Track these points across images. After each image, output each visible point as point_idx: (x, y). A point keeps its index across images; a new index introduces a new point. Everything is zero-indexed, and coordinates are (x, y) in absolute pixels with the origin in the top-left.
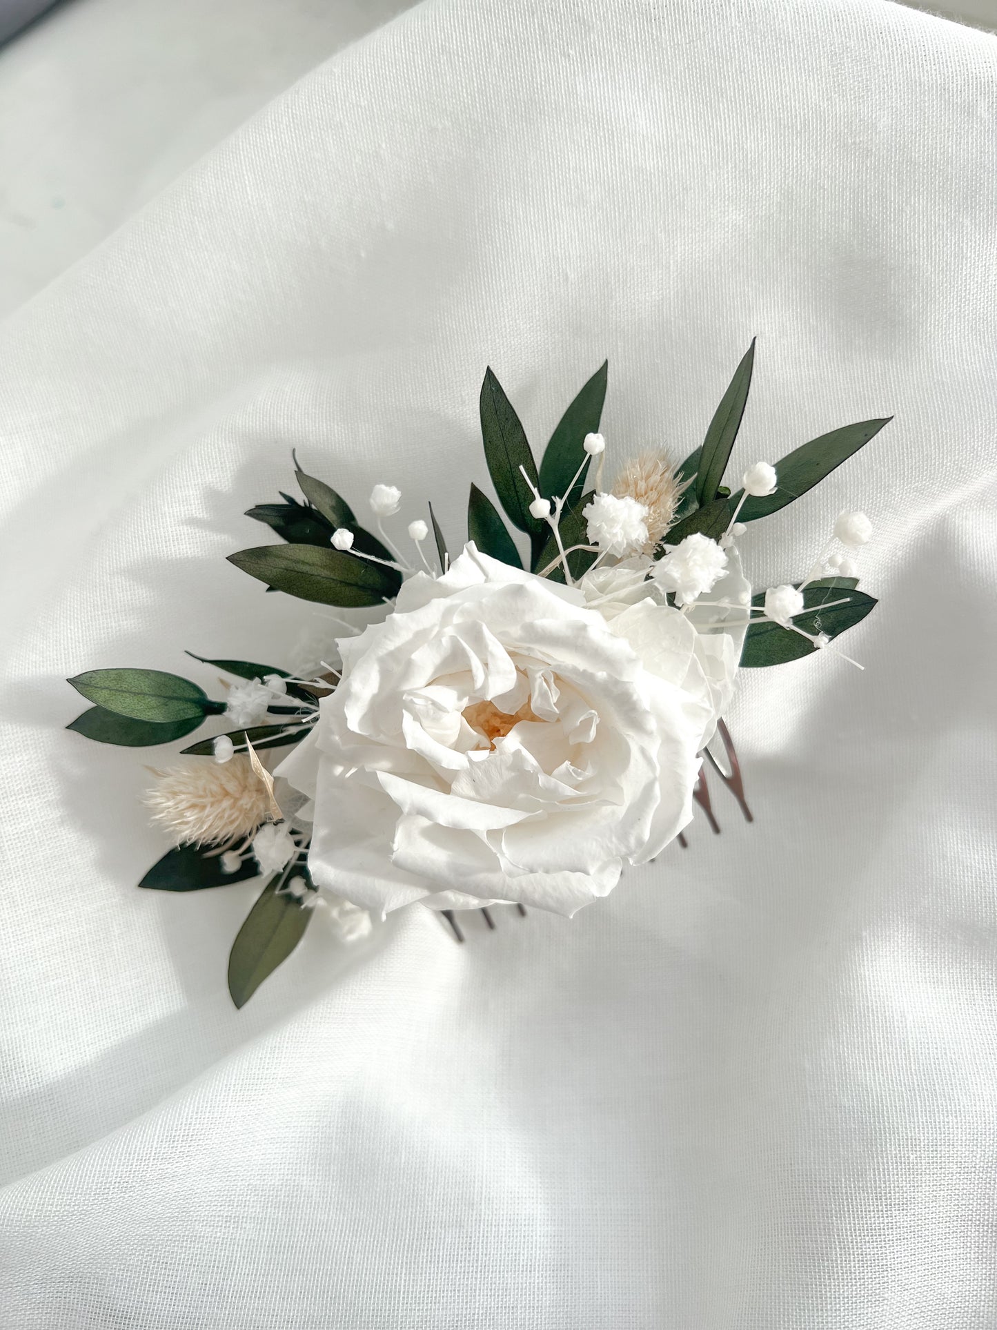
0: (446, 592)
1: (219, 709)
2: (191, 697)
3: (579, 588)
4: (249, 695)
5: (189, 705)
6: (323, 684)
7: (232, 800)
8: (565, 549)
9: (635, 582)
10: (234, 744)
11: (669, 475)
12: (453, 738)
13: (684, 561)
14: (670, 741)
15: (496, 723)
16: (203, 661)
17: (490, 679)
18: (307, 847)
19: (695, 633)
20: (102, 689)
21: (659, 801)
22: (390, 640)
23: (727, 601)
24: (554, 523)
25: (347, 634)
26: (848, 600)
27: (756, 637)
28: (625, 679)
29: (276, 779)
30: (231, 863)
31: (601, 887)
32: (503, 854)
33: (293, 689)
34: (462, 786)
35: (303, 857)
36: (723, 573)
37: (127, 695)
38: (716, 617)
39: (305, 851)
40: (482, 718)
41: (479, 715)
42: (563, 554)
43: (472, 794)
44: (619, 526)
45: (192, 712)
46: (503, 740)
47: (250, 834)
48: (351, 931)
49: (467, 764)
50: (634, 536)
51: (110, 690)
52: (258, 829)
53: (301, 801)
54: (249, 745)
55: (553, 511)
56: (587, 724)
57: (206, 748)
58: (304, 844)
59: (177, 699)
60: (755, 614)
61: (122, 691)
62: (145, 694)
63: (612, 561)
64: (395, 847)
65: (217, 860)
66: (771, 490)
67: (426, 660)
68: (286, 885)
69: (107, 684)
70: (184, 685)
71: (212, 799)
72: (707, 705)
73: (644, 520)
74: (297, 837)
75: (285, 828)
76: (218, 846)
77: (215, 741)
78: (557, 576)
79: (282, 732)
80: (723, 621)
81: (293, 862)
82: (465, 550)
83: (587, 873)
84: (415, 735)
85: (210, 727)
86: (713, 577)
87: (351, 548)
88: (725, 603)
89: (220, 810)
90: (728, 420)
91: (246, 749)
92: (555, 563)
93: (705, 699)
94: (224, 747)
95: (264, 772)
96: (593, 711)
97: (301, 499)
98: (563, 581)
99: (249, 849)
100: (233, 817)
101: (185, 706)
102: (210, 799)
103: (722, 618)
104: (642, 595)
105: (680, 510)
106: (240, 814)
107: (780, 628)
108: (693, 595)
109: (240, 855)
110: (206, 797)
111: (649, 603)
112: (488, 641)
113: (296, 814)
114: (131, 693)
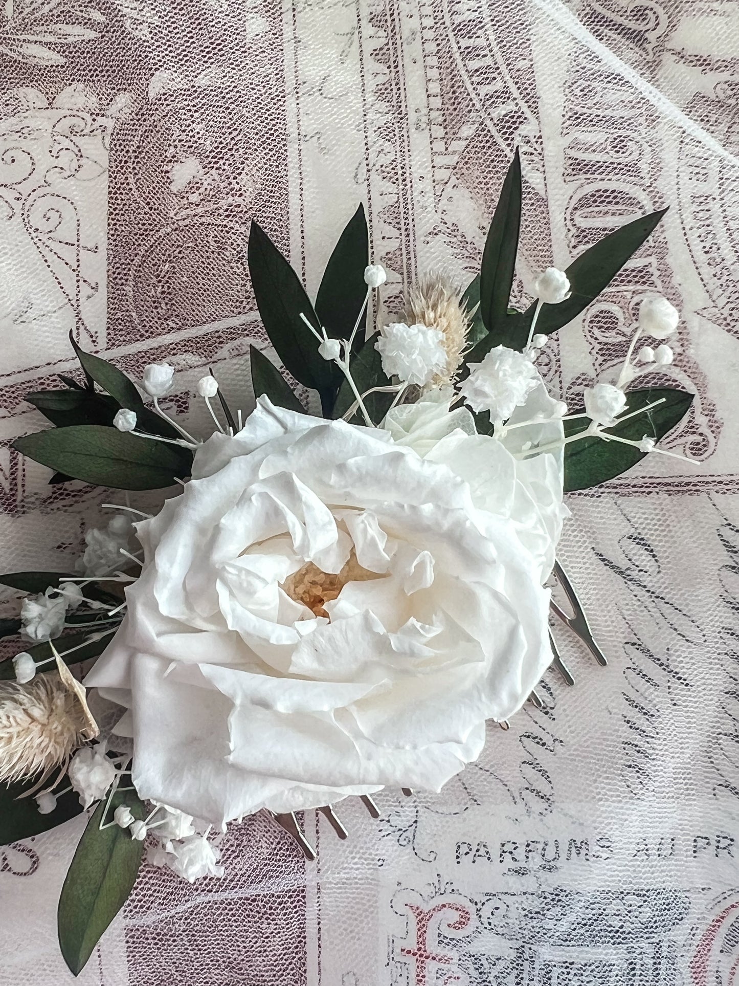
0: (245, 450)
1: (12, 627)
3: (383, 428)
4: (45, 606)
6: (124, 578)
7: (40, 727)
8: (361, 392)
9: (439, 415)
10: (36, 661)
12: (275, 614)
13: (494, 376)
15: (318, 591)
17: (311, 535)
18: (129, 768)
19: (514, 461)
22: (194, 509)
23: (541, 416)
24: (345, 366)
25: (140, 519)
26: (663, 399)
27: (574, 458)
28: (454, 506)
29: (88, 690)
30: (47, 804)
33: (91, 591)
35: (126, 781)
36: (534, 383)
38: (529, 444)
39: (128, 772)
40: (300, 590)
41: (296, 587)
42: (359, 399)
44: (417, 352)
46: (335, 604)
47: (64, 763)
48: (191, 862)
50: (434, 361)
52: (71, 758)
53: (114, 717)
54: (57, 657)
55: (342, 355)
56: (421, 566)
58: (125, 766)
60: (571, 427)
63: (414, 395)
64: (232, 745)
65: (32, 804)
66: (566, 295)
67: (238, 523)
68: (111, 817)
71: (19, 728)
72: (540, 531)
74: (117, 760)
75: (102, 748)
76: (30, 784)
77: (13, 660)
78: (357, 420)
79: (84, 641)
80: (537, 446)
81: (115, 788)
82: (258, 405)
86: (525, 389)
87: (135, 430)
88: (540, 419)
89: (28, 739)
92: (353, 410)
93: (538, 526)
94: (24, 667)
95: (75, 682)
96: (426, 552)
98: (363, 423)
99: (67, 781)
100: (43, 745)
102: (14, 729)
103: (536, 443)
104: (450, 428)
105: (471, 336)
106: (50, 741)
107: (598, 443)
108: (509, 409)
109: (54, 792)
110: (11, 726)
111: (460, 435)
112: (301, 492)
113: (113, 731)
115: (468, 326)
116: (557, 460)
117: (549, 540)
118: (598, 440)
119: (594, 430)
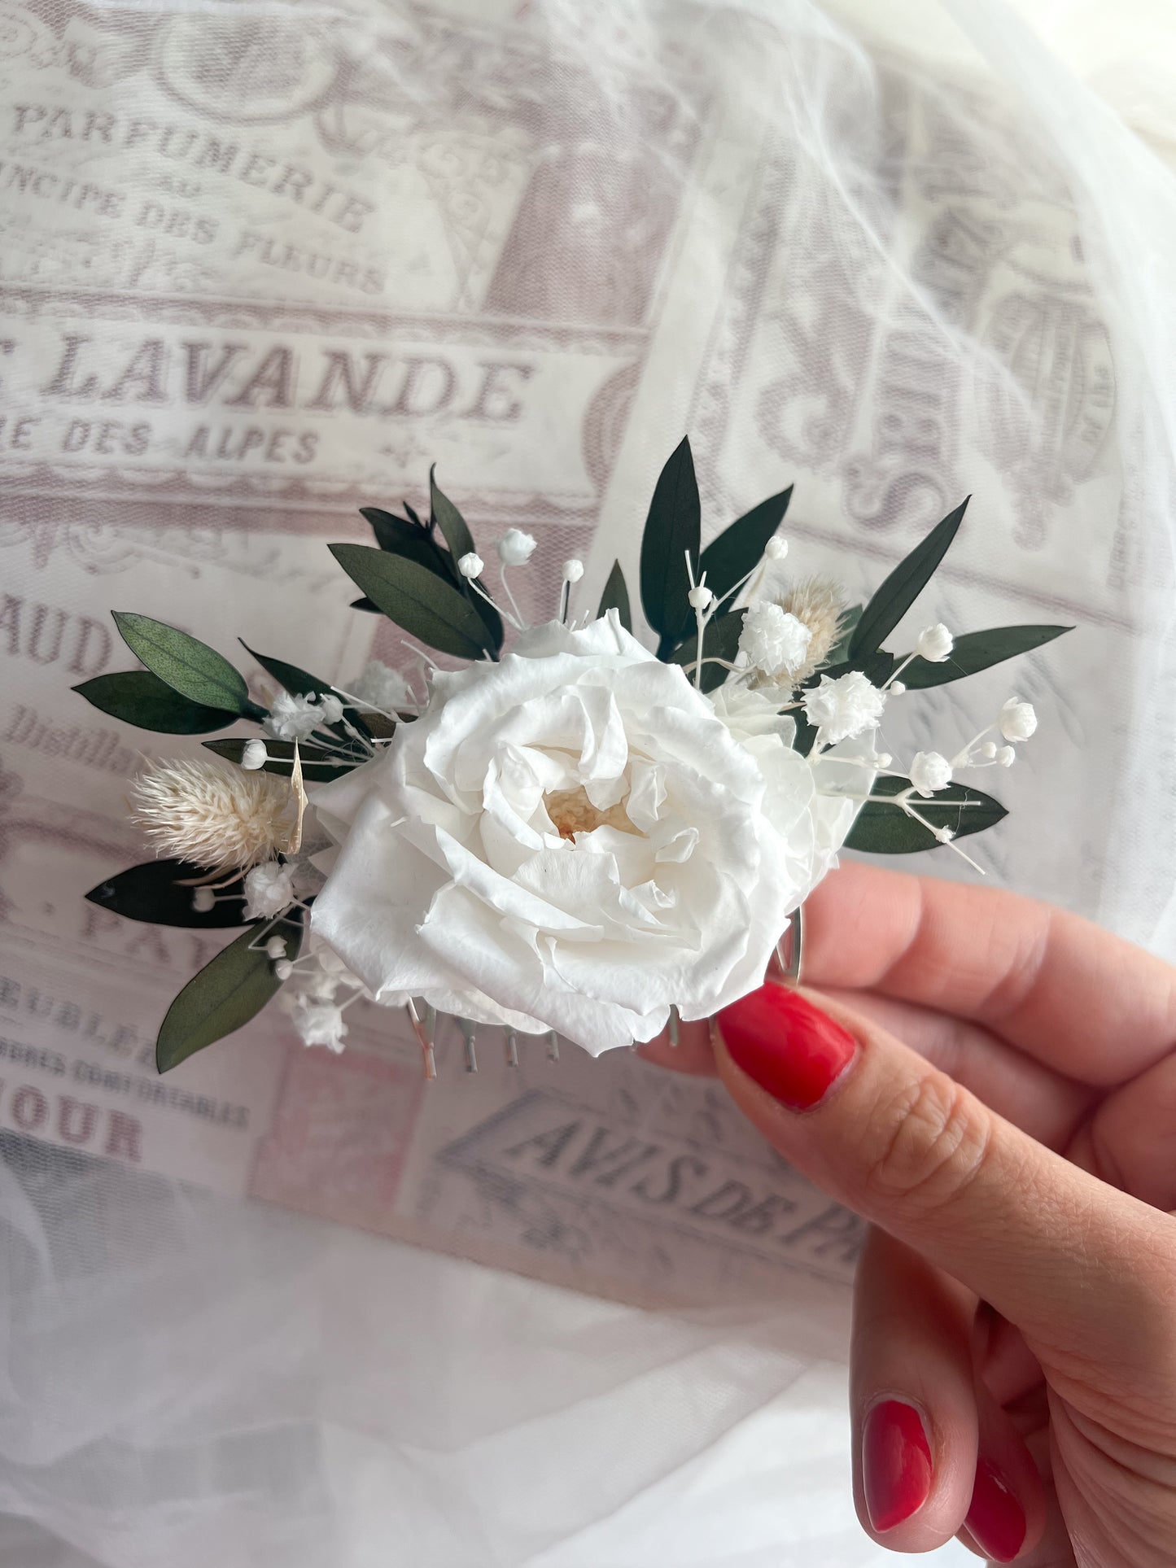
0: (576, 649)
1: (259, 715)
2: (232, 687)
3: (709, 698)
5: (228, 695)
7: (238, 820)
8: (704, 656)
9: (767, 712)
10: (269, 754)
11: (837, 613)
12: (529, 813)
13: (844, 696)
14: (767, 891)
16: (249, 650)
17: (600, 757)
19: (814, 791)
20: (143, 638)
21: (743, 953)
22: (502, 681)
23: (863, 759)
24: (702, 622)
25: (441, 667)
26: (979, 803)
27: (868, 818)
28: (743, 799)
29: (312, 806)
30: (204, 901)
31: (642, 1030)
32: (549, 963)
34: (530, 872)
37: (168, 657)
38: (833, 784)
42: (700, 661)
43: (537, 884)
44: (781, 640)
45: (228, 704)
46: (587, 836)
47: (244, 868)
49: (540, 846)
50: (792, 656)
51: (151, 643)
52: (252, 867)
55: (705, 611)
56: (683, 841)
57: (234, 751)
58: (304, 899)
59: (218, 683)
61: (163, 650)
62: (187, 664)
63: (757, 679)
64: (428, 918)
65: (190, 893)
66: (944, 657)
67: (538, 715)
68: (263, 942)
69: (150, 635)
70: (230, 671)
71: (218, 812)
72: (806, 867)
73: (805, 642)
75: (290, 871)
76: (199, 873)
77: (247, 742)
78: (690, 676)
79: (328, 760)
81: (280, 917)
82: (606, 615)
84: (494, 797)
85: (239, 729)
86: (864, 723)
87: (474, 581)
89: (223, 826)
90: (913, 575)
91: (288, 767)
93: (807, 860)
94: (257, 755)
95: (302, 792)
96: (695, 829)
97: (424, 514)
98: (693, 684)
99: (239, 887)
100: (233, 839)
101: (224, 694)
102: (214, 809)
103: (840, 787)
104: (769, 730)
105: (831, 655)
106: (242, 839)
107: (898, 815)
108: (840, 734)
109: (216, 893)
110: (211, 805)
111: (776, 740)
112: (611, 714)
113: (309, 858)
114: (172, 656)
115: (835, 644)
116: (855, 810)
117: (810, 879)
118: (898, 811)
119: (903, 800)
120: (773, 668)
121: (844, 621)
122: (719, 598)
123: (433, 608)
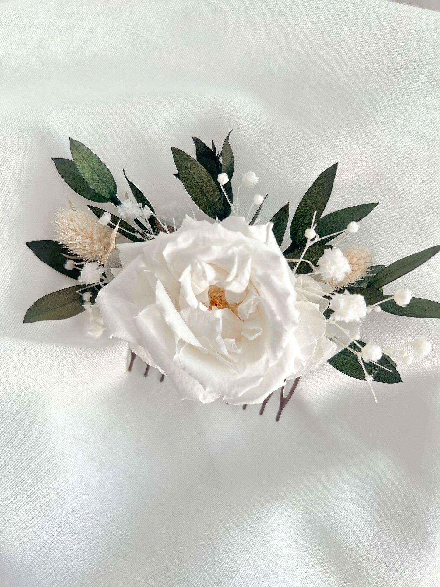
0: (247, 233)
1: (117, 202)
2: (111, 188)
3: (296, 277)
4: (133, 208)
5: (107, 190)
6: (166, 228)
7: (91, 242)
8: (303, 259)
9: (318, 294)
10: (111, 221)
11: (369, 265)
12: (199, 293)
13: (349, 303)
14: (281, 366)
15: (218, 301)
16: (127, 179)
17: (234, 282)
18: (105, 285)
19: (324, 334)
20: (80, 154)
21: (257, 385)
24: (309, 244)
25: (191, 216)
26: (392, 371)
27: (343, 355)
28: (286, 328)
29: (116, 248)
30: (69, 265)
32: (179, 353)
33: (152, 220)
34: (186, 313)
35: (99, 287)
36: (358, 320)
37: (87, 165)
38: (335, 334)
39: (102, 286)
40: (214, 295)
42: (301, 260)
43: (187, 320)
44: (335, 267)
45: (106, 194)
46: (217, 310)
47: (87, 260)
48: (91, 331)
49: (196, 307)
50: (337, 276)
51: (83, 157)
52: (91, 262)
53: (117, 265)
54: (117, 226)
55: (312, 240)
56: (254, 332)
57: (99, 213)
58: (104, 283)
59: (104, 184)
60: (353, 345)
61: (87, 162)
62: (94, 171)
63: (318, 278)
64: (140, 314)
65: (65, 260)
66: (403, 305)
67: (216, 252)
68: (83, 292)
69: (84, 154)
70: (112, 181)
71: (84, 234)
72: (304, 365)
73: (346, 273)
74: (103, 278)
75: (102, 270)
76: (70, 255)
77: (105, 213)
78: (292, 265)
79: (133, 233)
80: (337, 338)
81: (93, 286)
82: (267, 224)
83: (205, 388)
84: (186, 278)
85: (107, 206)
86: (353, 318)
87: (223, 185)
88: (347, 332)
89: (83, 241)
90: (408, 264)
91: (114, 227)
92: (294, 260)
93: (306, 362)
94: (106, 218)
95: (114, 241)
96: (261, 329)
97: (218, 151)
98: (292, 268)
99: (81, 266)
100: (85, 248)
101: (105, 190)
102: (83, 233)
104: (316, 301)
105: (359, 282)
106: (90, 250)
107: (356, 360)
108: (341, 319)
109: (75, 265)
110: (83, 231)
111: (317, 306)
112: (247, 267)
113: (111, 269)
114: (90, 166)
115: (362, 278)
116: (337, 350)
117: (304, 370)
118: (356, 359)
119: (359, 355)
120: (327, 278)
121: (371, 269)
122: (320, 237)
123: (204, 191)
